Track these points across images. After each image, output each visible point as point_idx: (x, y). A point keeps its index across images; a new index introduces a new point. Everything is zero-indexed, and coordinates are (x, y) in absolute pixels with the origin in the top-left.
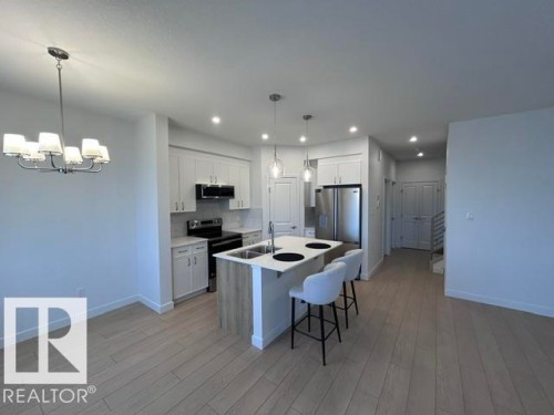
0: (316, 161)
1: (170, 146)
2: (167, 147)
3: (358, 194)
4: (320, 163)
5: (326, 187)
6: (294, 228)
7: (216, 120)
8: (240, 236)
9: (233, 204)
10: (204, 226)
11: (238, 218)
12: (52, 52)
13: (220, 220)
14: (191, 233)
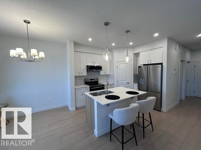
0: (139, 53)
1: (74, 51)
2: (73, 52)
3: (160, 68)
4: (141, 54)
5: (144, 65)
6: (128, 83)
7: (90, 40)
8: (104, 85)
9: (102, 73)
10: (91, 81)
11: (105, 78)
12: (25, 21)
13: (97, 79)
14: (86, 83)
